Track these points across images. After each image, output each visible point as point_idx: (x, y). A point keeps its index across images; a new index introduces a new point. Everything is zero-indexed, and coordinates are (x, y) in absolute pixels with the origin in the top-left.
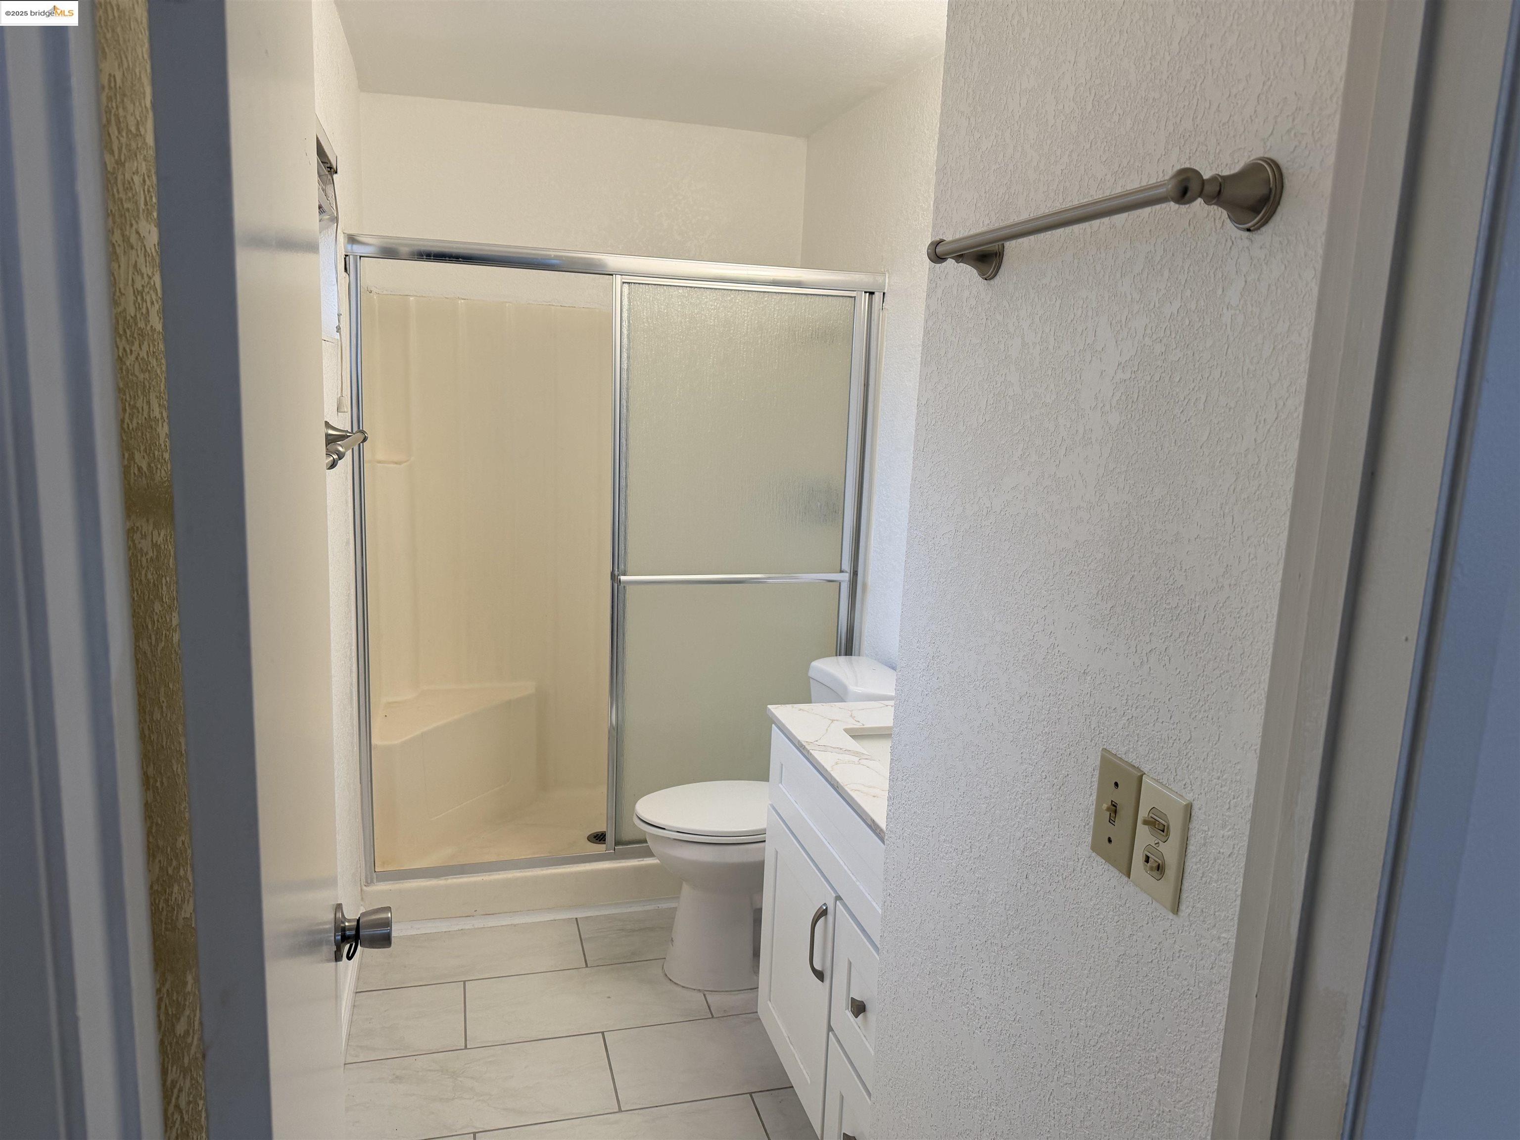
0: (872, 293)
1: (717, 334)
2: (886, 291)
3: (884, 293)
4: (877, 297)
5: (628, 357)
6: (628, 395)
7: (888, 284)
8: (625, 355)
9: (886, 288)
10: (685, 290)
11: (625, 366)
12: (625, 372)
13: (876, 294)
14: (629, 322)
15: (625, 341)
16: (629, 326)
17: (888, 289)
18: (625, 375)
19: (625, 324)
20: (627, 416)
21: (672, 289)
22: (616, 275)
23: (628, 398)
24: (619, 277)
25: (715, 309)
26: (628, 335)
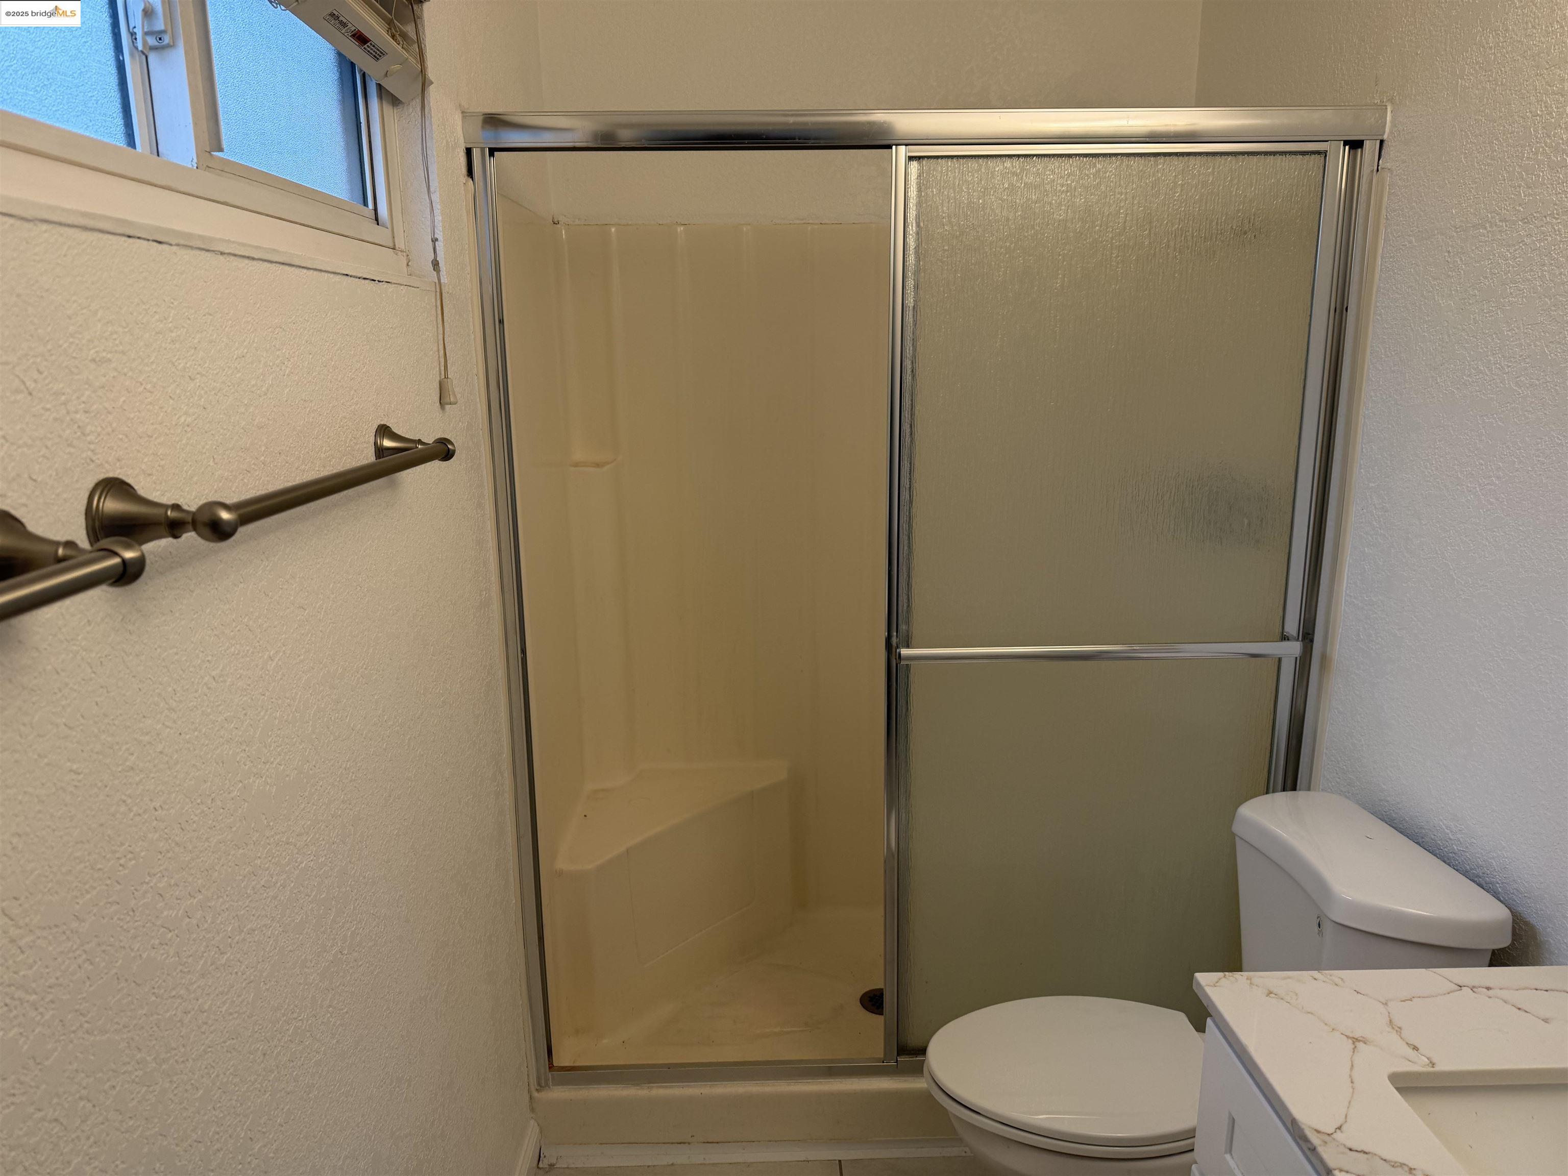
0: (1355, 145)
1: (1072, 234)
2: (1385, 137)
3: (1382, 142)
4: (1370, 147)
5: (917, 287)
6: (915, 350)
7: (1392, 122)
8: (910, 283)
9: (1387, 130)
10: (1016, 163)
11: (910, 302)
12: (911, 313)
13: (1367, 144)
14: (918, 225)
15: (911, 259)
16: (917, 234)
17: (1391, 132)
18: (911, 316)
19: (912, 229)
20: (913, 387)
21: (991, 163)
22: (897, 145)
23: (914, 356)
24: (902, 149)
25: (1067, 191)
26: (917, 248)
